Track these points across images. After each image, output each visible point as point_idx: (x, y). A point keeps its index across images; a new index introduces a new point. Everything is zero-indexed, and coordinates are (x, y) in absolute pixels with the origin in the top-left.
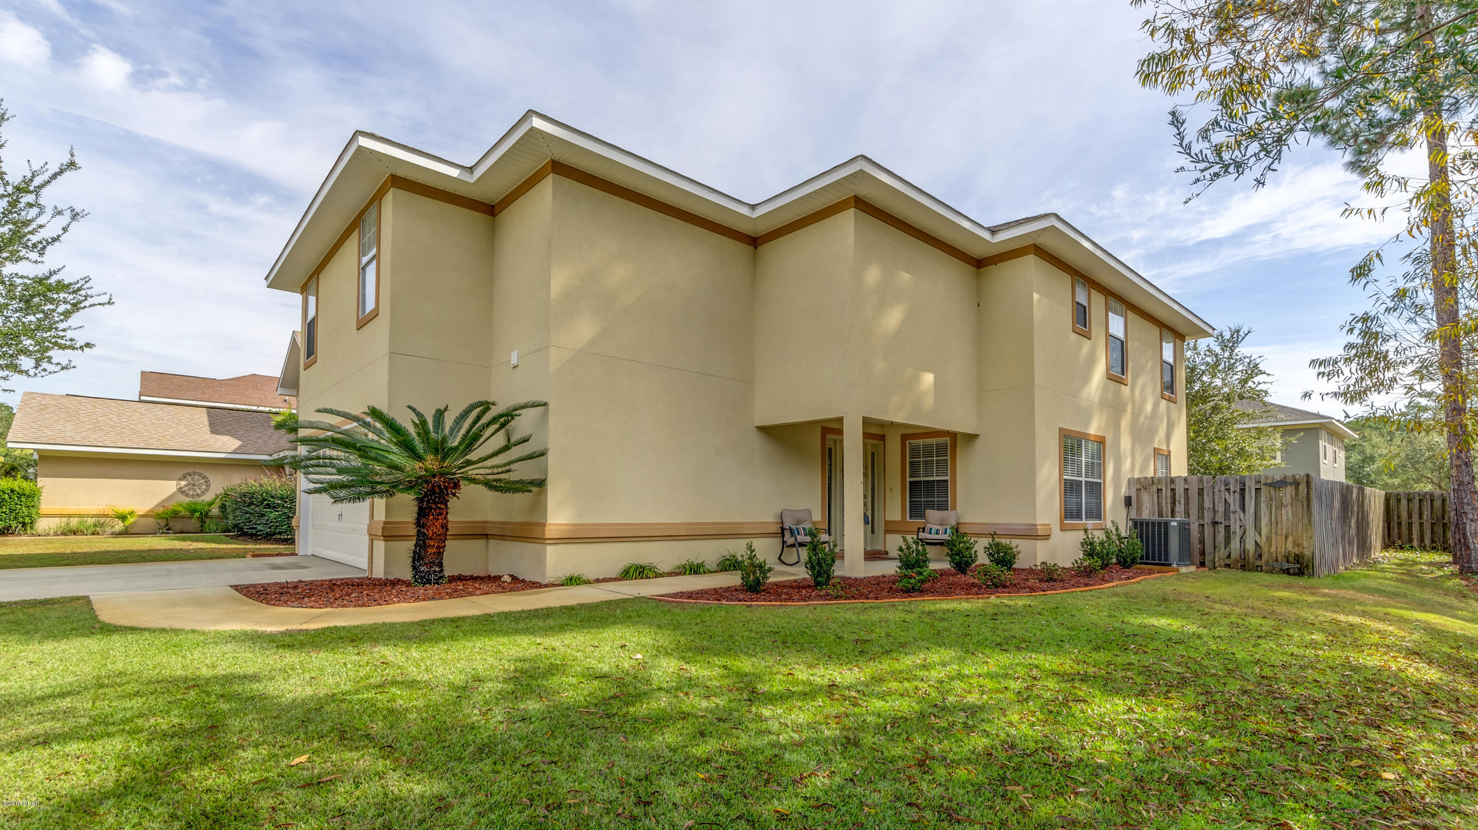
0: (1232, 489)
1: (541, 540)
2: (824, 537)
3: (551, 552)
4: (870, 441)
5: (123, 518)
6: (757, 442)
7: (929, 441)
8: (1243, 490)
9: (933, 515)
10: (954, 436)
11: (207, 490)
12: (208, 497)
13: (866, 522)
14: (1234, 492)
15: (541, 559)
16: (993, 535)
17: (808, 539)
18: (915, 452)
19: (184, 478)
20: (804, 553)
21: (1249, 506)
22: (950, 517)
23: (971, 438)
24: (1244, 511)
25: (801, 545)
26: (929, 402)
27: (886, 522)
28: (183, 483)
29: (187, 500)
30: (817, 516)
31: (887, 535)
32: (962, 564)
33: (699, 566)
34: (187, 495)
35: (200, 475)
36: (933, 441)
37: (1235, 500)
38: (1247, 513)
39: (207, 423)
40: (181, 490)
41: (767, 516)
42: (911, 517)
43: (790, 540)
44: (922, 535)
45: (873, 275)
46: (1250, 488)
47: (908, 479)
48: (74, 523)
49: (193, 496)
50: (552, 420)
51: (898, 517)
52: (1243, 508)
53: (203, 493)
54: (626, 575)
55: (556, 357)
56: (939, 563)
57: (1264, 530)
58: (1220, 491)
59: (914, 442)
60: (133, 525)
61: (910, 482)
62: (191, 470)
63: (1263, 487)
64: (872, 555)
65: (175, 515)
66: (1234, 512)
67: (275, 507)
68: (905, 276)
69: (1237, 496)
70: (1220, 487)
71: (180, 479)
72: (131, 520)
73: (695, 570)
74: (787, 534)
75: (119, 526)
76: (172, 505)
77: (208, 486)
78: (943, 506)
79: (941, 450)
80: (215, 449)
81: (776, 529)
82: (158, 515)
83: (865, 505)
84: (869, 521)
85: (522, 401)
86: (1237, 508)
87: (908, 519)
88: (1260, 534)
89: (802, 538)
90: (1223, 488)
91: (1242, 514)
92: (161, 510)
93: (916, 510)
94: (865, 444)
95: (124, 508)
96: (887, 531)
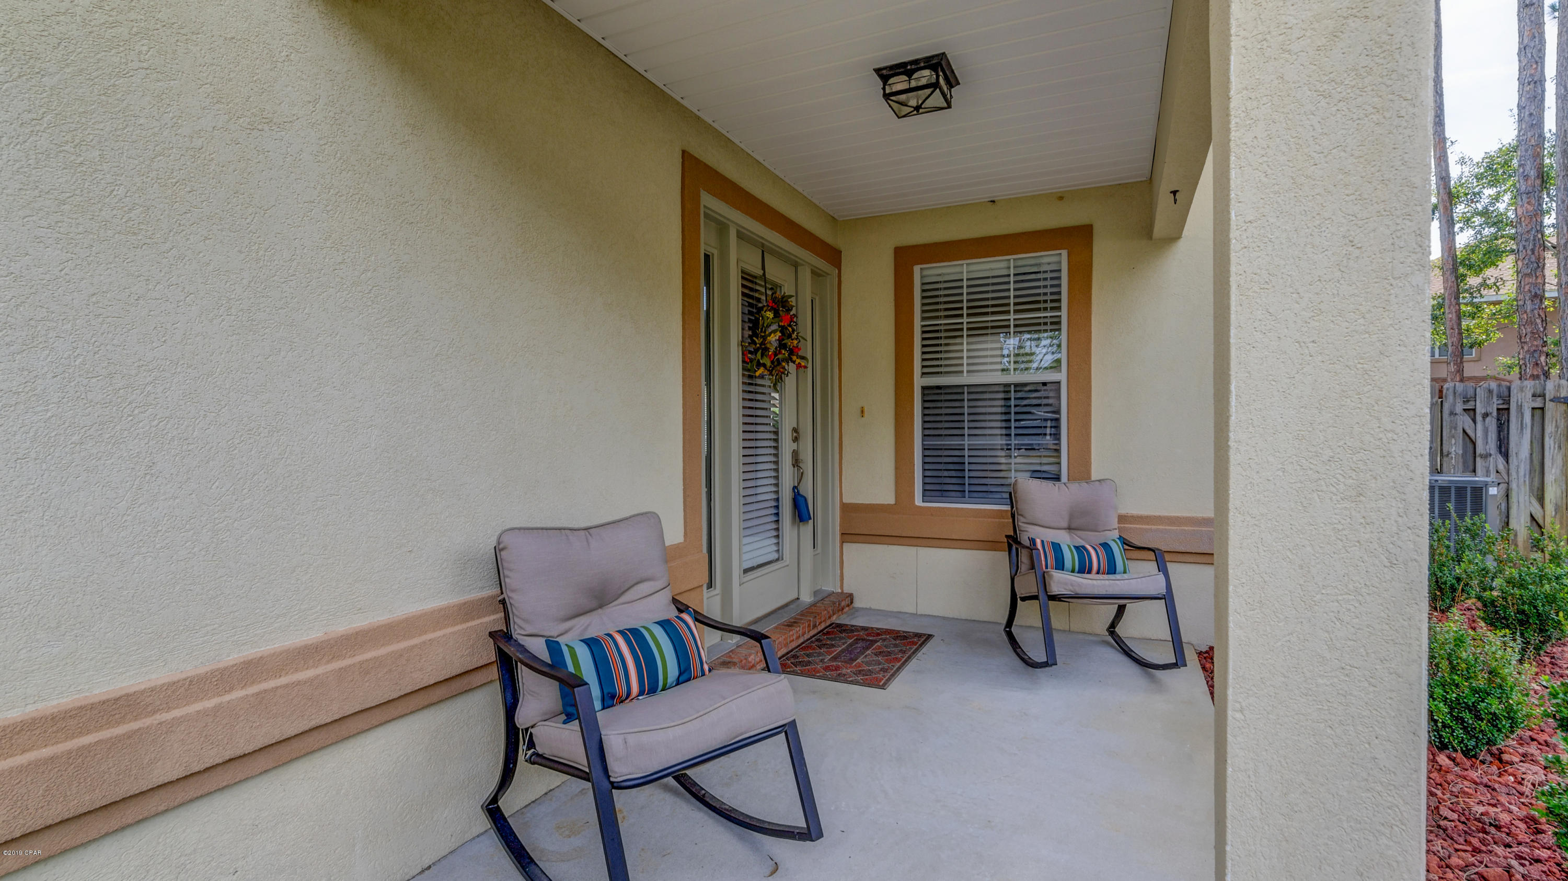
0: (1480, 410)
8: (1503, 413)
14: (1485, 415)
21: (1519, 444)
24: (1506, 456)
27: (848, 509)
31: (846, 546)
37: (1486, 431)
38: (1513, 460)
42: (927, 494)
46: (1520, 408)
47: (919, 382)
51: (884, 495)
52: (1504, 449)
57: (1552, 493)
58: (1452, 413)
61: (924, 388)
63: (1550, 406)
66: (1486, 456)
69: (1492, 423)
70: (1454, 405)
84: (809, 510)
86: (1492, 446)
87: (918, 501)
88: (1541, 500)
90: (1459, 408)
91: (1501, 461)
93: (946, 475)
96: (848, 536)
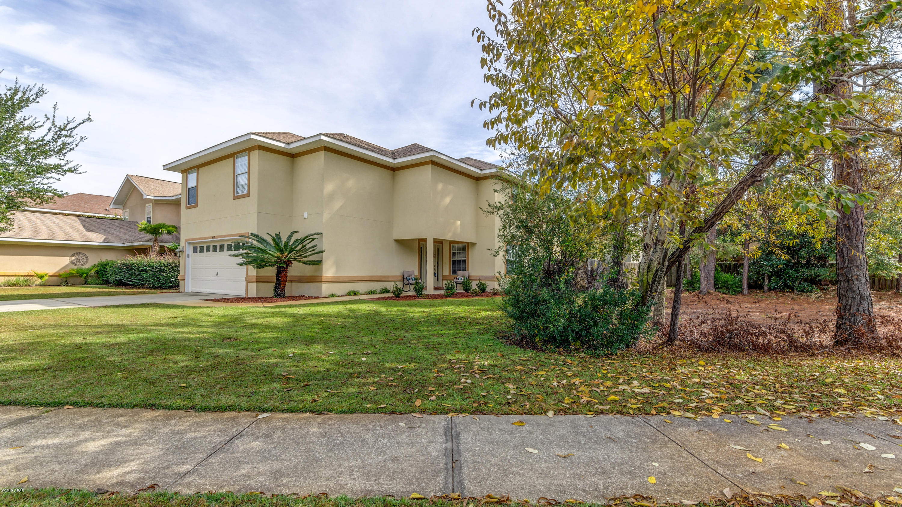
1: (321, 282)
2: (420, 281)
3: (324, 286)
4: (437, 244)
5: (41, 277)
6: (394, 244)
7: (459, 245)
9: (460, 273)
10: (468, 243)
11: (87, 262)
12: (88, 266)
13: (435, 275)
15: (320, 289)
16: (479, 280)
17: (414, 281)
18: (454, 248)
19: (73, 255)
20: (413, 287)
22: (466, 273)
23: (474, 244)
25: (411, 284)
26: (459, 230)
27: (442, 276)
28: (73, 258)
29: (76, 267)
30: (416, 273)
31: (442, 280)
32: (467, 288)
33: (374, 291)
34: (75, 265)
35: (83, 254)
36: (461, 245)
39: (81, 225)
40: (72, 263)
41: (397, 273)
42: (452, 273)
43: (406, 282)
44: (455, 280)
45: (440, 186)
48: (13, 280)
49: (79, 265)
50: (324, 239)
51: (447, 273)
53: (85, 264)
54: (349, 294)
55: (326, 216)
56: (460, 290)
59: (454, 245)
60: (47, 280)
61: (452, 260)
62: (77, 251)
64: (436, 289)
65: (71, 275)
67: (146, 271)
68: (450, 186)
71: (71, 256)
72: (46, 278)
73: (373, 293)
74: (405, 280)
75: (39, 281)
76: (69, 270)
77: (87, 260)
78: (464, 270)
79: (464, 248)
80: (92, 240)
81: (401, 278)
82: (60, 276)
83: (435, 269)
84: (436, 275)
85: (313, 232)
87: (451, 275)
89: (411, 281)
92: (62, 272)
93: (454, 271)
94: (434, 246)
95: (41, 272)
